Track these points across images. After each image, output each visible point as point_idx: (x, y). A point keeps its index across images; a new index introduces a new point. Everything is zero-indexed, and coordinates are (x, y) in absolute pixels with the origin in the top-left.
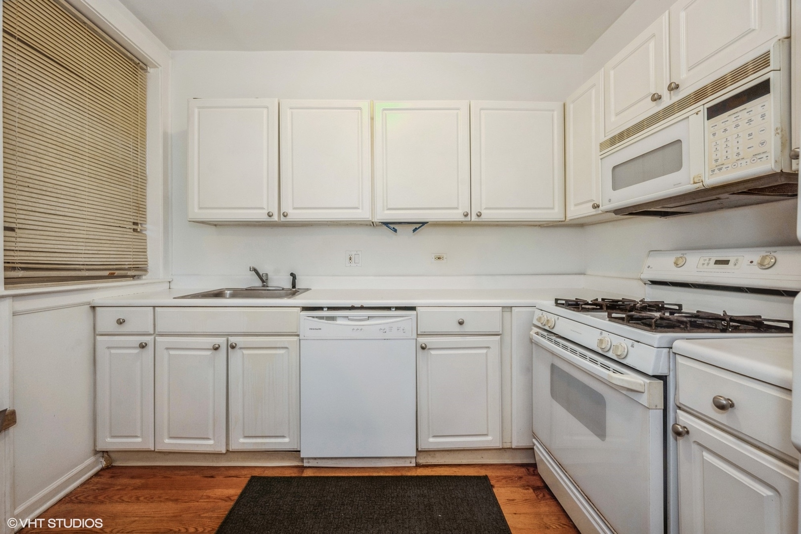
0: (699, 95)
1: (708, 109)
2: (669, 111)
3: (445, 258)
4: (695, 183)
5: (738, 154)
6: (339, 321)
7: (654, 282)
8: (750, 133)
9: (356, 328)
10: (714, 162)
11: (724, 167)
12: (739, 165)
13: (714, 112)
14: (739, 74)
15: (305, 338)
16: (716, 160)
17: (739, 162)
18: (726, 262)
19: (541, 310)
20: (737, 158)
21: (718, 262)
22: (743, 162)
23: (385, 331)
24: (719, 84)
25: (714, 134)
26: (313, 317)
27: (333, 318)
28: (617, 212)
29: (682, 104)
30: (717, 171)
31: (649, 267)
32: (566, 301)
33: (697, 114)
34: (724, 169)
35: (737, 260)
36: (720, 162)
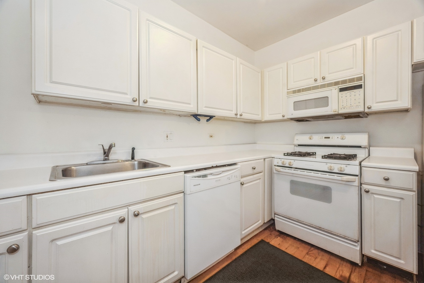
0: (336, 83)
1: (340, 89)
2: (323, 86)
3: (213, 136)
4: (334, 112)
5: (351, 105)
6: (210, 177)
7: (299, 145)
8: (355, 99)
9: (217, 179)
10: (342, 106)
11: (346, 108)
12: (351, 108)
13: (342, 90)
14: (352, 80)
15: (191, 193)
16: (343, 105)
17: (351, 107)
18: (329, 138)
19: (280, 159)
20: (350, 106)
21: (325, 138)
22: (353, 107)
23: (230, 178)
24: (344, 82)
25: (342, 97)
26: (195, 177)
27: (205, 176)
28: (292, 119)
29: (330, 85)
30: (343, 109)
31: (297, 140)
32: (288, 153)
33: (335, 89)
34: (345, 109)
35: (332, 137)
36: (344, 106)
